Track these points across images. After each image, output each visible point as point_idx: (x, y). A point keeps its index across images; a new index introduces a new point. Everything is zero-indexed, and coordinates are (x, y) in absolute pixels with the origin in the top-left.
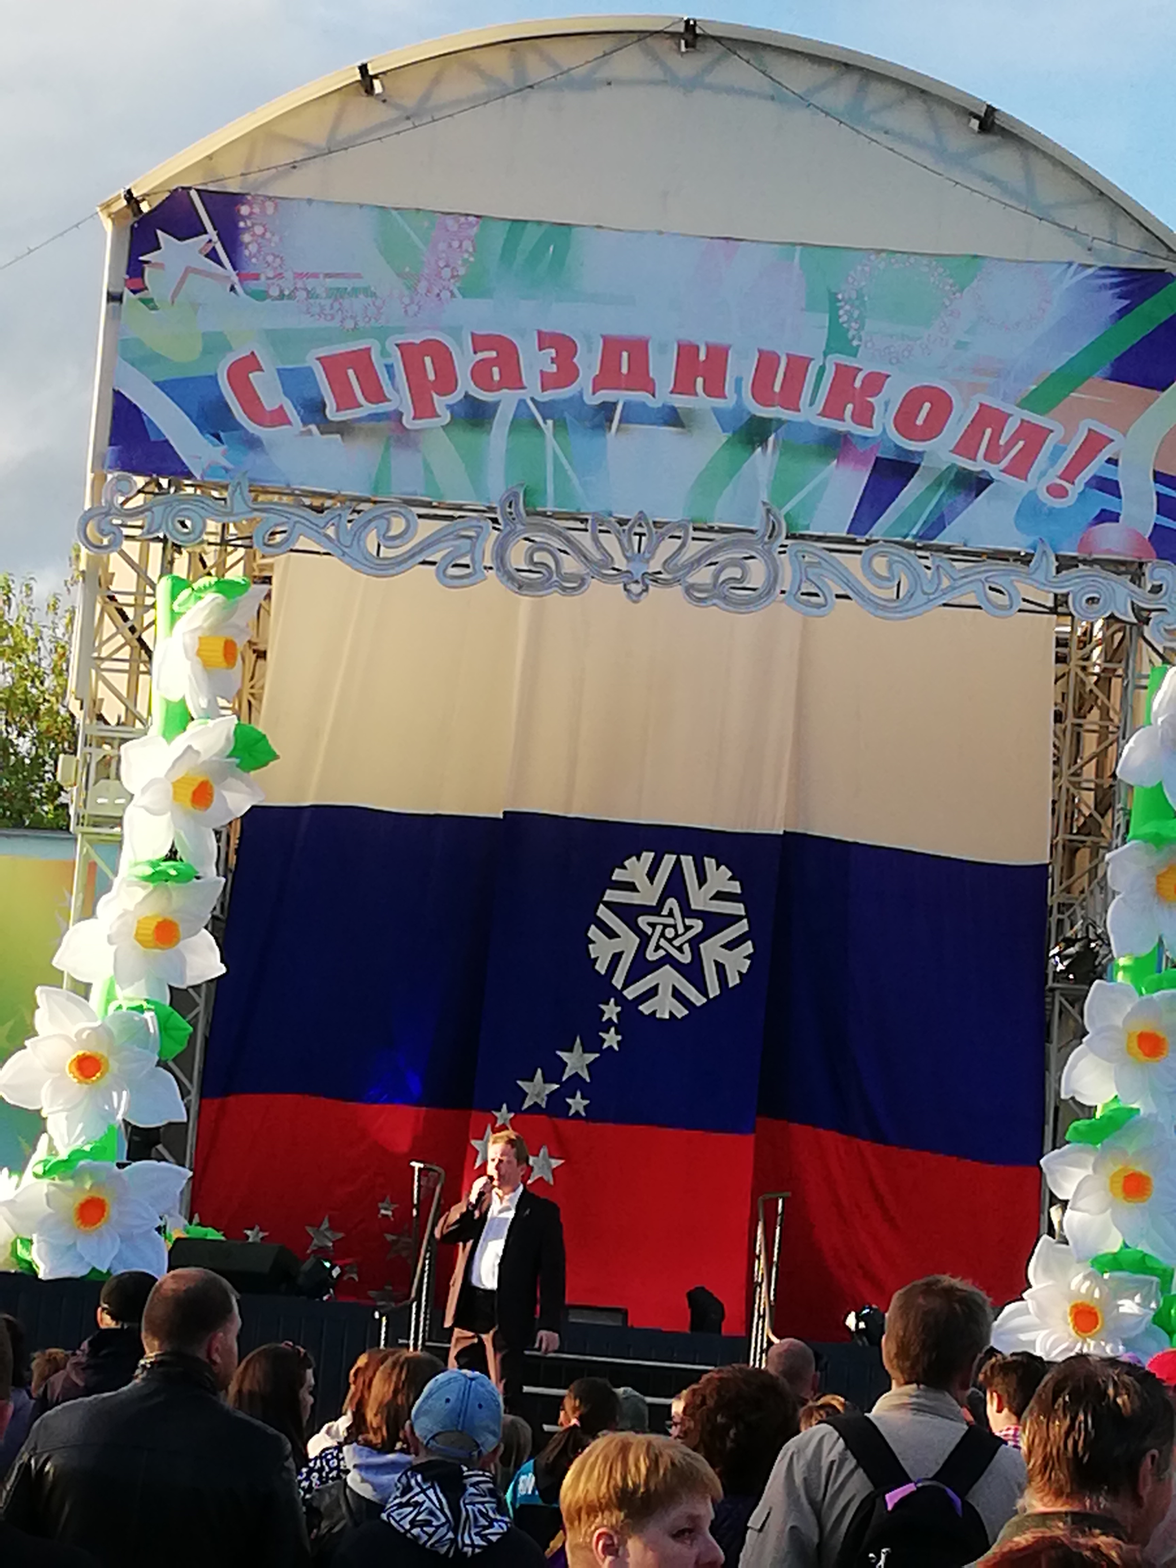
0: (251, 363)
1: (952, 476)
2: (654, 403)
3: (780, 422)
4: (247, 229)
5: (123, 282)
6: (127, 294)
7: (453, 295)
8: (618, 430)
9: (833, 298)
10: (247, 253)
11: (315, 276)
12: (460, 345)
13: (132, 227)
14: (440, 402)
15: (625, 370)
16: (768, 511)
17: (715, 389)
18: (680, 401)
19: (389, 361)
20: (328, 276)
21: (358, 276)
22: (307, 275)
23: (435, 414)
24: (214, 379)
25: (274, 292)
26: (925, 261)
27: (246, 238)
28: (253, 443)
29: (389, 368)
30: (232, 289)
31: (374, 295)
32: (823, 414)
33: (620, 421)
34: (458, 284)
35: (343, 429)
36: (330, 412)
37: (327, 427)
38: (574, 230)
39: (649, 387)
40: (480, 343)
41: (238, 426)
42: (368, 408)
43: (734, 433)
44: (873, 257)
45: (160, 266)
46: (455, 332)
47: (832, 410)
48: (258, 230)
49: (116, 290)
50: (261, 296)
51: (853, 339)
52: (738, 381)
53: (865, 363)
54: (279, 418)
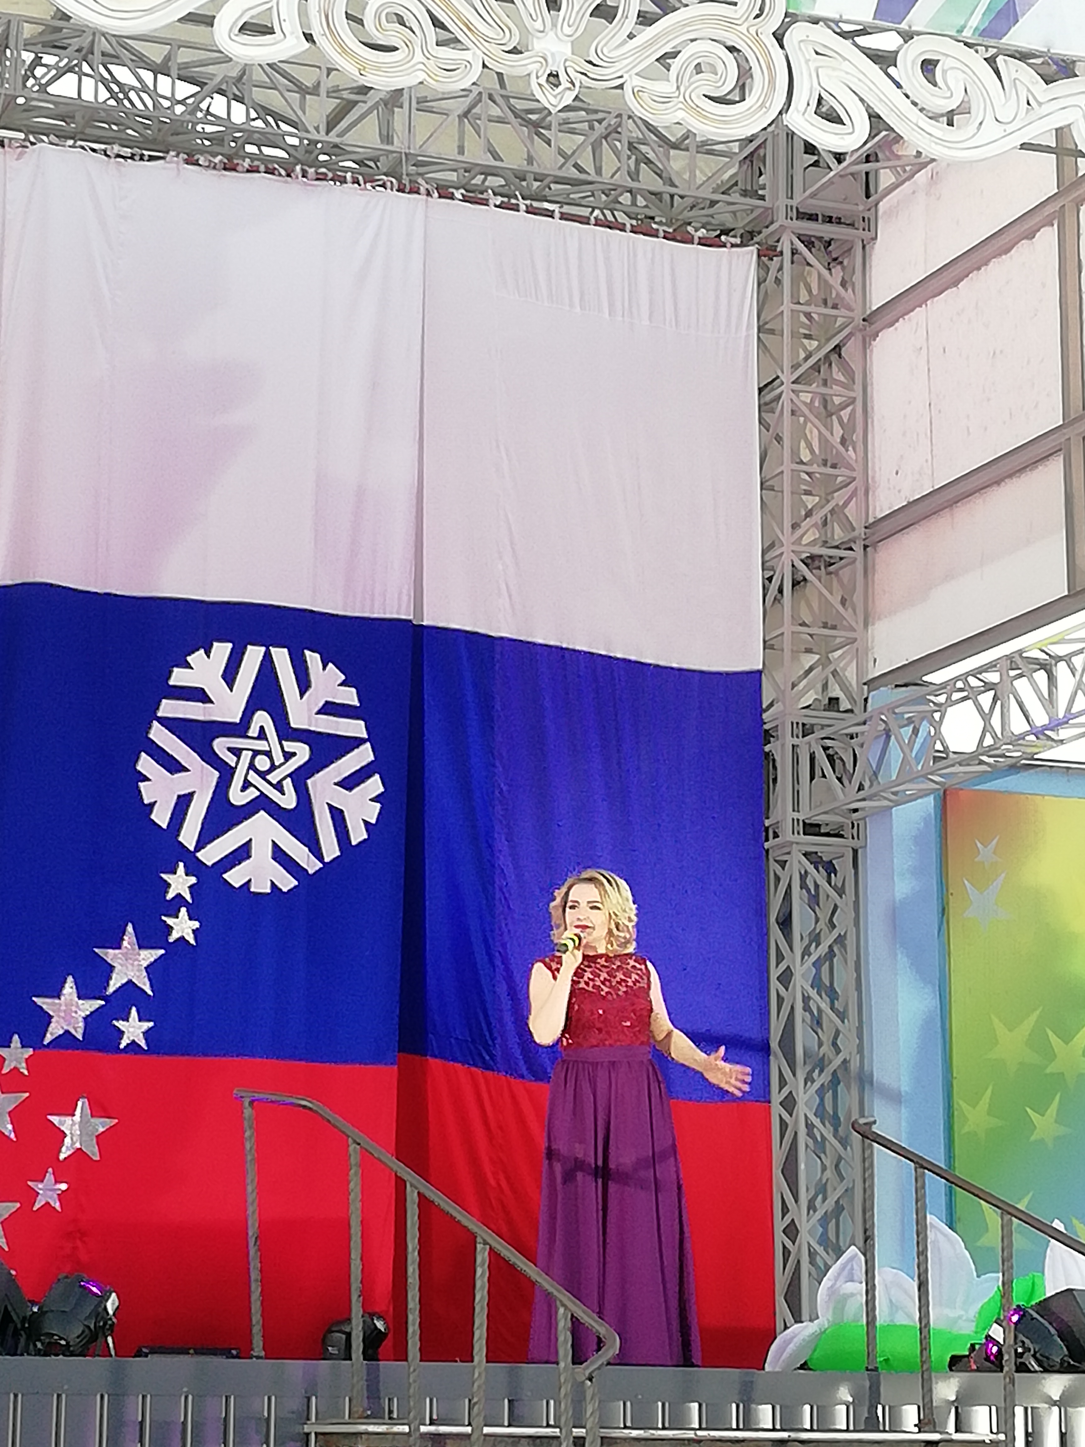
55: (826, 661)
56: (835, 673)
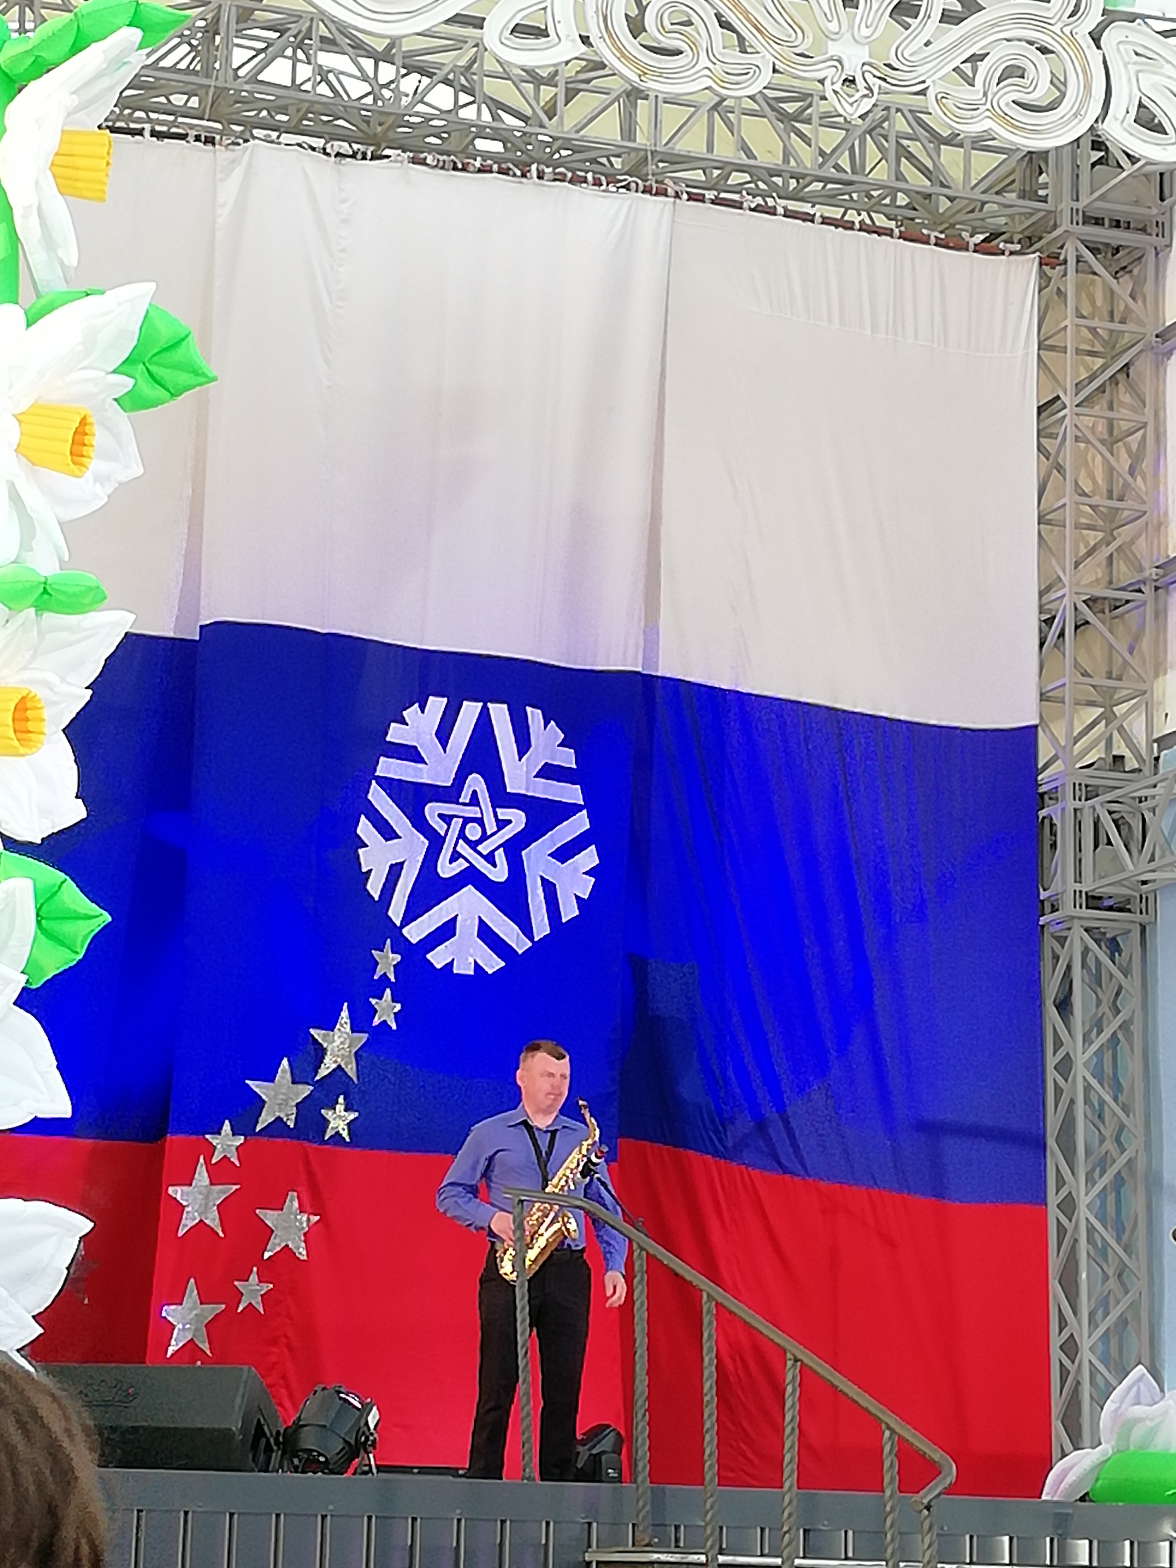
55: (1108, 717)
56: (1121, 730)
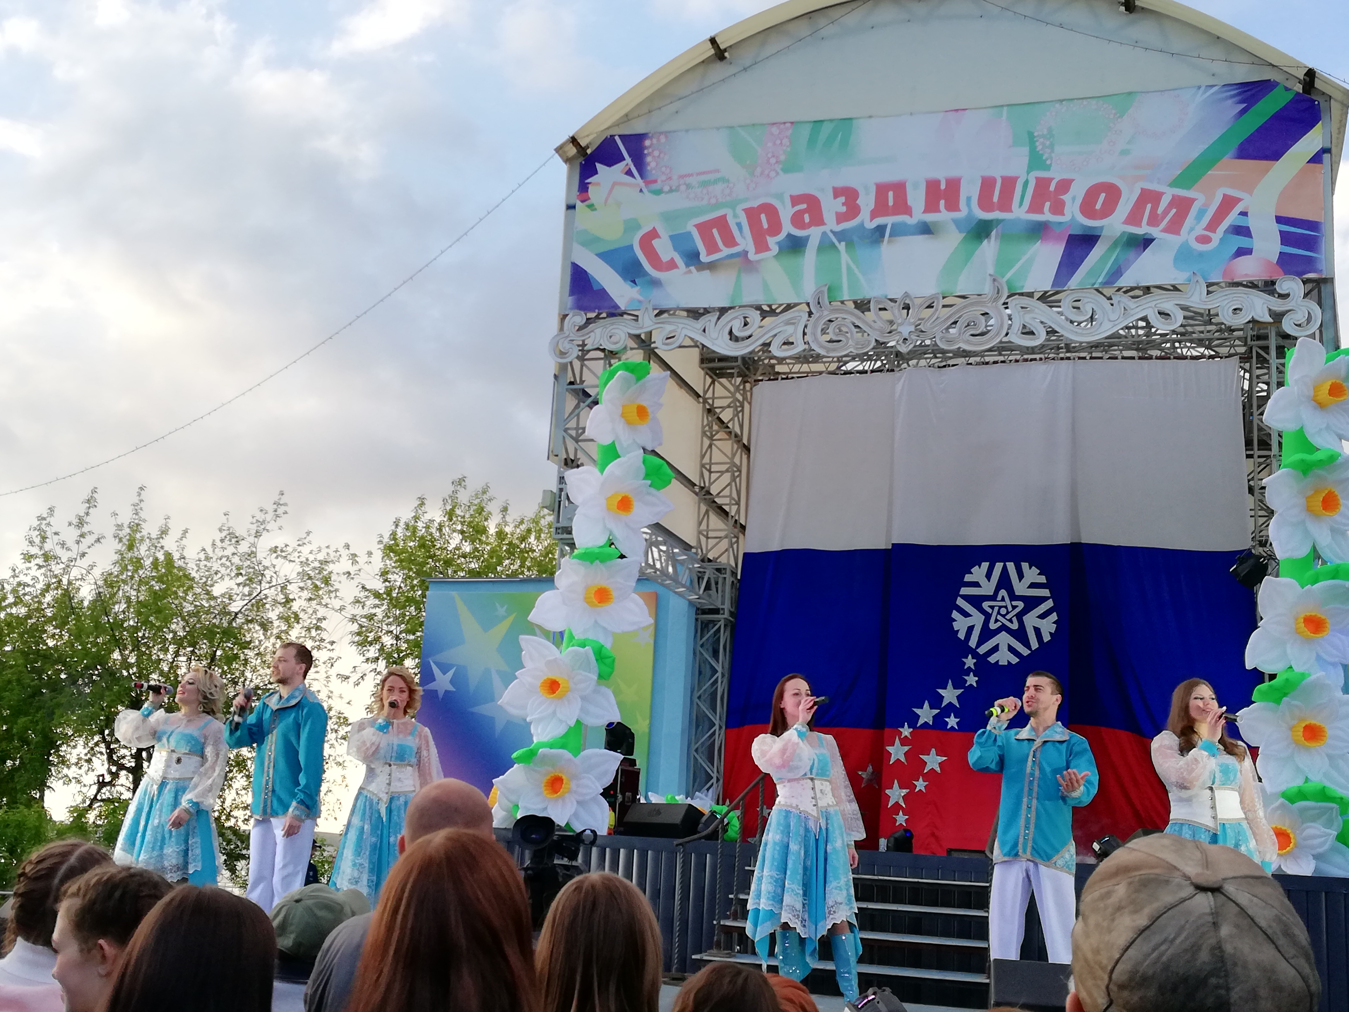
0: (654, 234)
1: (1125, 239)
2: (911, 221)
3: (999, 222)
4: (649, 154)
5: (576, 197)
6: (579, 204)
7: (777, 174)
8: (889, 242)
9: (1031, 136)
10: (649, 168)
11: (691, 175)
12: (783, 203)
13: (581, 163)
14: (772, 241)
15: (891, 203)
16: (994, 280)
17: (953, 206)
18: (930, 218)
19: (738, 221)
20: (698, 174)
21: (718, 171)
22: (686, 176)
23: (767, 249)
24: (631, 247)
25: (666, 188)
26: (1094, 102)
27: (649, 159)
28: (656, 283)
29: (739, 225)
30: (641, 191)
31: (728, 181)
32: (1028, 212)
33: (890, 236)
34: (781, 166)
35: (711, 266)
36: (704, 258)
37: (702, 267)
38: (854, 121)
39: (907, 210)
40: (795, 200)
41: (646, 274)
42: (726, 251)
43: (968, 232)
44: (1057, 105)
45: (598, 184)
46: (780, 196)
47: (1035, 207)
48: (656, 153)
49: (571, 202)
50: (658, 192)
51: (1047, 159)
52: (969, 199)
53: (1056, 174)
54: (672, 265)
